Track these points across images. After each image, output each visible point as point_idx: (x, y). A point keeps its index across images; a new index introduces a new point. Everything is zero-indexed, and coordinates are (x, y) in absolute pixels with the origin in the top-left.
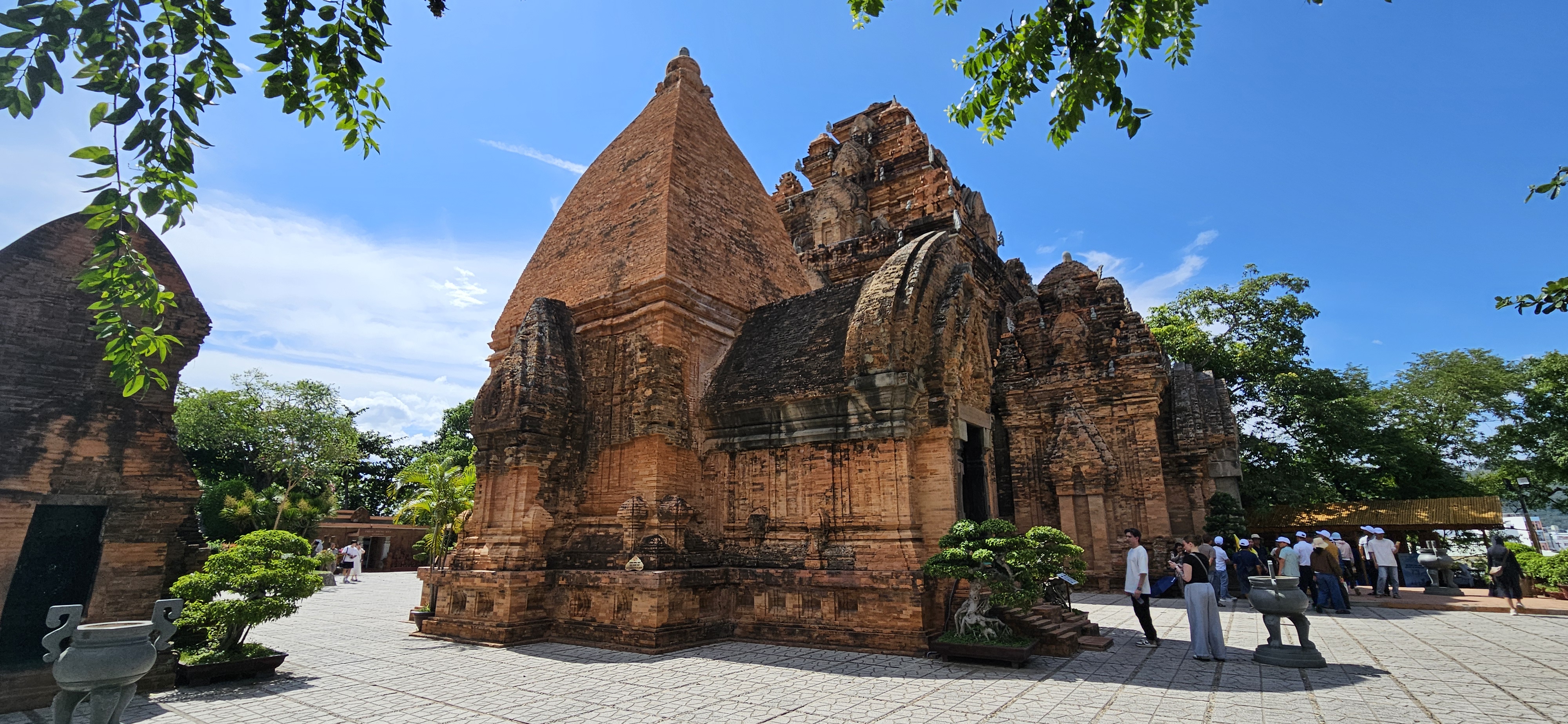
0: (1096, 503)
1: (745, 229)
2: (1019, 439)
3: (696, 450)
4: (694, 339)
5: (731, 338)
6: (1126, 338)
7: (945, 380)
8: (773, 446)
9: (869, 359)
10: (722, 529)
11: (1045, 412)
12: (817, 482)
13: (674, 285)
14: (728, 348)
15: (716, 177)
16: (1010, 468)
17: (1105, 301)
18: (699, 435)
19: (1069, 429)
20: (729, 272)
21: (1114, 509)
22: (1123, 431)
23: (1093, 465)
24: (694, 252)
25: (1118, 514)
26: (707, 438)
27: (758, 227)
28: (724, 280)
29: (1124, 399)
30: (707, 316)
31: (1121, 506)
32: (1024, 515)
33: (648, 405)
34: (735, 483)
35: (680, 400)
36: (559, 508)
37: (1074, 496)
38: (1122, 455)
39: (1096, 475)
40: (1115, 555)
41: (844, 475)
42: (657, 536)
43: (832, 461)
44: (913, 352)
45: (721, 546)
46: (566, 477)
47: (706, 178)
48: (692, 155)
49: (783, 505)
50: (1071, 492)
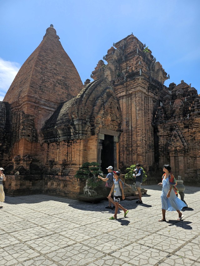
0: (181, 158)
1: (63, 79)
2: (161, 139)
3: (39, 143)
4: (40, 112)
5: (53, 111)
6: (194, 107)
7: (95, 122)
8: (56, 141)
9: (73, 116)
10: (45, 164)
11: (169, 131)
12: (64, 152)
13: (31, 97)
14: (52, 114)
15: (54, 64)
16: (158, 148)
17: (190, 95)
18: (40, 138)
19: (174, 136)
20: (54, 92)
21: (187, 161)
22: (192, 136)
23: (180, 147)
24: (40, 87)
25: (188, 162)
26: (43, 140)
27: (69, 78)
28: (51, 95)
29: (192, 126)
30: (45, 105)
31: (190, 160)
32: (161, 162)
33: (22, 131)
34: (49, 152)
35: (32, 129)
36: (4, 158)
37: (175, 156)
38: (191, 144)
39: (181, 150)
40: (186, 174)
41: (70, 150)
42: (22, 166)
43: (68, 145)
44: (85, 114)
45: (44, 169)
46: (6, 150)
47: (50, 64)
48: (45, 57)
49: (58, 158)
50: (174, 155)
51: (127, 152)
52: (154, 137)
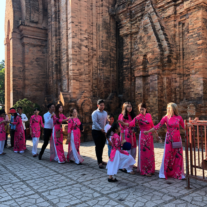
51: (57, 74)
52: (116, 40)
